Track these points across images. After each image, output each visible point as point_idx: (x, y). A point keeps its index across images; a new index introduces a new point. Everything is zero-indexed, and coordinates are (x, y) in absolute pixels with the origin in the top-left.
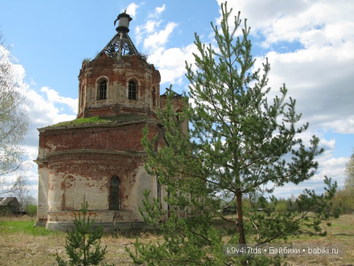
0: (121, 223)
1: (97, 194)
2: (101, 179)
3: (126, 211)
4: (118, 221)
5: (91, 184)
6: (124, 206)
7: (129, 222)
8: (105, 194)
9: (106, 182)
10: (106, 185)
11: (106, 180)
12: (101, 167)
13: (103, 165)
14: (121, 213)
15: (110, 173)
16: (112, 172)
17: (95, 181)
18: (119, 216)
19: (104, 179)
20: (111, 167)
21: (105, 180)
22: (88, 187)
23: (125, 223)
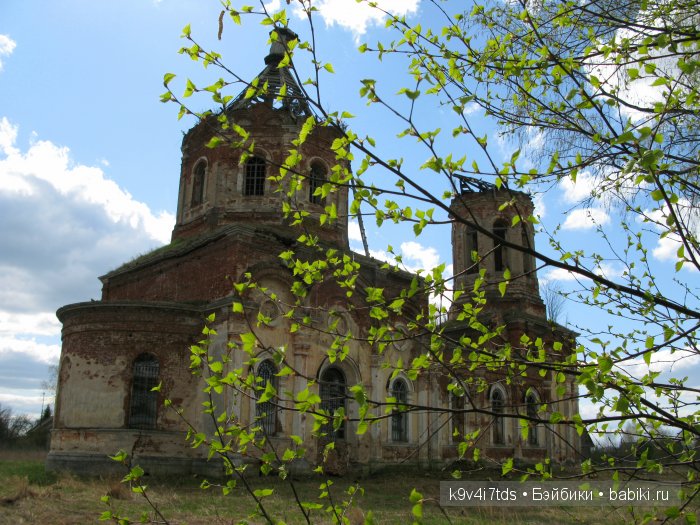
0: (154, 458)
1: (103, 395)
2: (112, 361)
3: (172, 433)
4: (144, 454)
5: (93, 373)
6: (167, 421)
7: (179, 459)
8: (119, 393)
9: (123, 368)
10: (123, 373)
11: (123, 363)
12: (115, 337)
13: (118, 331)
14: (156, 438)
15: (133, 348)
16: (137, 347)
17: (100, 367)
18: (151, 443)
19: (118, 361)
20: (137, 336)
21: (120, 363)
22: (87, 379)
23: (166, 459)
